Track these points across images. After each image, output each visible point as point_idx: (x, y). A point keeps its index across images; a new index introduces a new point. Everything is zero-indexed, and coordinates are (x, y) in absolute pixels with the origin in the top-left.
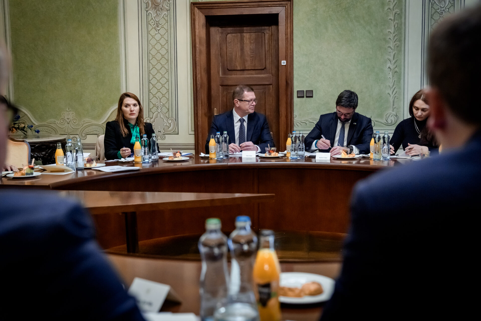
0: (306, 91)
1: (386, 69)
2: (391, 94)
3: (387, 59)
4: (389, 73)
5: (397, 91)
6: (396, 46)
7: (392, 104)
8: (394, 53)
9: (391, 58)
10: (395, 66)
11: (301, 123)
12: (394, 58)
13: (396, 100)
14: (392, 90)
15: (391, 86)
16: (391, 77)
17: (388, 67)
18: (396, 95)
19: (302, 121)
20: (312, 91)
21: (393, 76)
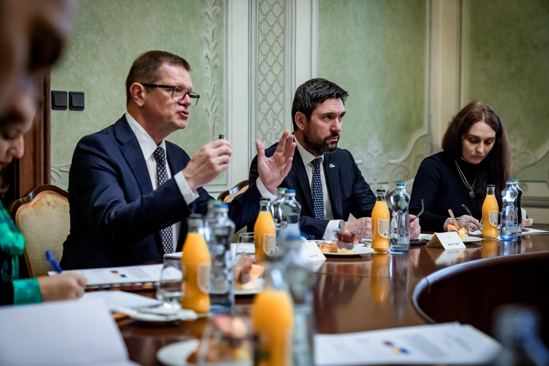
0: (70, 93)
1: (203, 59)
2: (209, 111)
3: (204, 39)
4: (207, 68)
5: (217, 106)
6: (216, 13)
7: (211, 131)
8: (213, 27)
9: (209, 37)
10: (214, 55)
11: (60, 173)
12: (214, 38)
13: (217, 124)
14: (211, 102)
15: (210, 95)
16: (210, 76)
17: (205, 56)
18: (217, 114)
19: (61, 167)
20: (81, 95)
21: (212, 75)
